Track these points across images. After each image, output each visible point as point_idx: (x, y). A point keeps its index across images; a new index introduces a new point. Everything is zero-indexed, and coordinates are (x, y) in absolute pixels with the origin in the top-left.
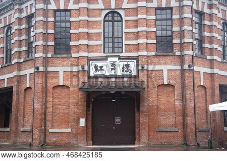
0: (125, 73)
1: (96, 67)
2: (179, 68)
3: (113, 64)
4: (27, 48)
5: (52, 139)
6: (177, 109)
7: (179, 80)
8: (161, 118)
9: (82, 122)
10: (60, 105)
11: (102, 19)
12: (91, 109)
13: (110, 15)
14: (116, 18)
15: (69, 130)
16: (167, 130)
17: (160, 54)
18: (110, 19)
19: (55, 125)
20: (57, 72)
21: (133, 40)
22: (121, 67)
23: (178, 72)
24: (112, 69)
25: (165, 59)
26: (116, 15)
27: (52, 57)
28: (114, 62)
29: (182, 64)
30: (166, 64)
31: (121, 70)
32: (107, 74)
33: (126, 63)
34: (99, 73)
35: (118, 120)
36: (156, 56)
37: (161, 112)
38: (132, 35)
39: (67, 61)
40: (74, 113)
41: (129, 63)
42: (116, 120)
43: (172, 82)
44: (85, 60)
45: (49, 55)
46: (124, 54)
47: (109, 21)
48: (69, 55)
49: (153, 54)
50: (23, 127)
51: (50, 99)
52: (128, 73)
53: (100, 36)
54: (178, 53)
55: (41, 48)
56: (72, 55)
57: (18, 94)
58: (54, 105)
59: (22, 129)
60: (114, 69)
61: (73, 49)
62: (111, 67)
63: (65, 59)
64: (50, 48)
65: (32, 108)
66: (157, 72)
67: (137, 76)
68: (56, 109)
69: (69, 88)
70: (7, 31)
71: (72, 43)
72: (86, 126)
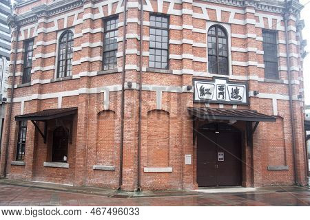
0: (234, 99)
1: (202, 90)
2: (287, 98)
3: (221, 88)
4: (101, 57)
6: (286, 145)
7: (288, 112)
8: (271, 155)
9: (188, 159)
10: (156, 136)
11: (205, 31)
12: (196, 143)
13: (213, 29)
14: (220, 34)
16: (278, 169)
17: (268, 80)
18: (214, 33)
19: (150, 163)
20: (153, 92)
21: (241, 61)
22: (230, 92)
23: (287, 103)
24: (220, 94)
25: (273, 86)
26: (219, 30)
27: (147, 72)
28: (223, 86)
29: (290, 94)
30: (274, 92)
31: (231, 95)
32: (214, 99)
33: (234, 88)
34: (205, 97)
35: (221, 156)
36: (264, 82)
37: (270, 147)
38: (240, 56)
39: (166, 79)
40: (176, 146)
41: (238, 88)
42: (219, 157)
43: (281, 114)
44: (191, 79)
45: (144, 69)
46: (231, 77)
47: (212, 36)
48: (169, 71)
49: (262, 79)
50: (96, 164)
51: (144, 128)
52: (237, 100)
53: (205, 51)
54: (286, 82)
55: (134, 58)
56: (172, 71)
57: (86, 118)
58: (149, 136)
59: (95, 167)
60: (222, 94)
61: (173, 64)
62: (219, 91)
63: (163, 76)
64: (145, 60)
65: (116, 138)
66: (266, 101)
67: (248, 104)
68: (152, 140)
69: (168, 113)
70: (62, 37)
71: (171, 56)
72: (193, 164)
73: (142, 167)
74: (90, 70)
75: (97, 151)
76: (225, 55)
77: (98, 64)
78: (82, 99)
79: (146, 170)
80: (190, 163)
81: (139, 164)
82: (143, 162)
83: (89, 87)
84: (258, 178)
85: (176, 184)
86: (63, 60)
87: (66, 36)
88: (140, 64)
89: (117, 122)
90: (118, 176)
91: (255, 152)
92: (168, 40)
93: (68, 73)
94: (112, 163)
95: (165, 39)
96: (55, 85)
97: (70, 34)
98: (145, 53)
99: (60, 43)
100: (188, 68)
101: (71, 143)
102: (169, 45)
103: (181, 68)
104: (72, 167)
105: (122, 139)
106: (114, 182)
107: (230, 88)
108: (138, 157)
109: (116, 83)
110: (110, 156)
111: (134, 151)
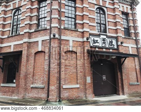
1: (94, 40)
2: (135, 46)
3: (104, 40)
4: (37, 21)
5: (65, 94)
6: (137, 71)
8: (130, 76)
10: (70, 66)
11: (95, 10)
13: (98, 9)
14: (101, 12)
15: (78, 86)
19: (66, 82)
20: (68, 41)
21: (113, 26)
22: (108, 42)
23: (135, 49)
25: (129, 40)
27: (64, 29)
29: (137, 45)
31: (109, 44)
33: (110, 40)
34: (96, 44)
36: (125, 38)
37: (130, 72)
38: (112, 24)
39: (74, 34)
40: (81, 72)
41: (112, 40)
42: (103, 78)
44: (88, 34)
45: (62, 27)
46: (108, 34)
47: (98, 13)
48: (76, 30)
50: (32, 84)
51: (63, 61)
52: (112, 46)
54: (134, 38)
55: (56, 20)
56: (78, 29)
57: (27, 56)
58: (66, 66)
59: (32, 86)
60: (104, 43)
61: (78, 26)
62: (102, 42)
63: (73, 32)
64: (63, 22)
65: (45, 67)
66: (126, 48)
67: (118, 49)
68: (67, 69)
69: (76, 53)
70: (15, 13)
71: (77, 21)
72: (91, 83)
73: (61, 85)
74: (30, 29)
75: (33, 76)
76: (104, 23)
77: (35, 25)
78: (25, 45)
79: (64, 87)
80: (90, 82)
81: (60, 83)
82: (62, 82)
83: (30, 39)
84: (126, 90)
85: (82, 95)
86: (15, 25)
87: (17, 12)
88: (60, 24)
89: (47, 58)
90: (46, 92)
91: (123, 75)
92: (75, 13)
93: (18, 32)
94: (43, 83)
95: (74, 12)
96: (10, 39)
97: (20, 11)
98: (63, 19)
99: (14, 16)
100: (87, 28)
101: (18, 72)
102: (76, 16)
103: (83, 28)
104: (18, 86)
105: (49, 68)
106: (44, 95)
107: (108, 40)
108: (59, 79)
109: (46, 35)
110: (42, 79)
111: (57, 75)
